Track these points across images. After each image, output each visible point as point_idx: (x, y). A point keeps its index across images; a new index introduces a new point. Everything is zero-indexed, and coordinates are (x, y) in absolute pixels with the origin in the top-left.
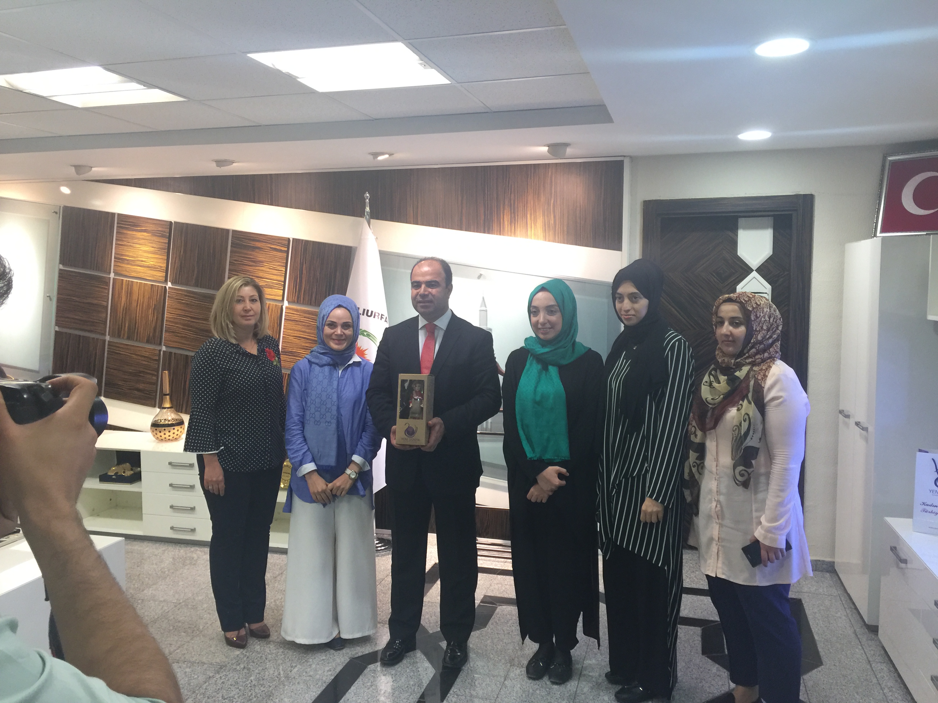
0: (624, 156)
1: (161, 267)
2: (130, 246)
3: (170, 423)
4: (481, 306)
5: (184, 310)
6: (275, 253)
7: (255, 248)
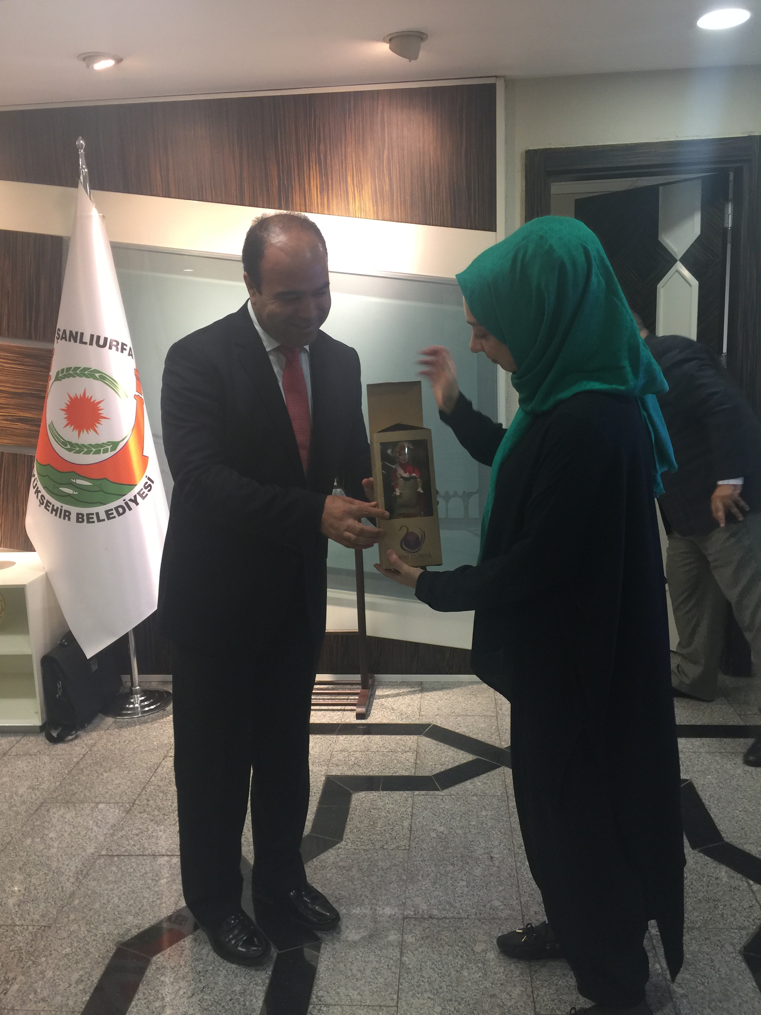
0: (496, 77)
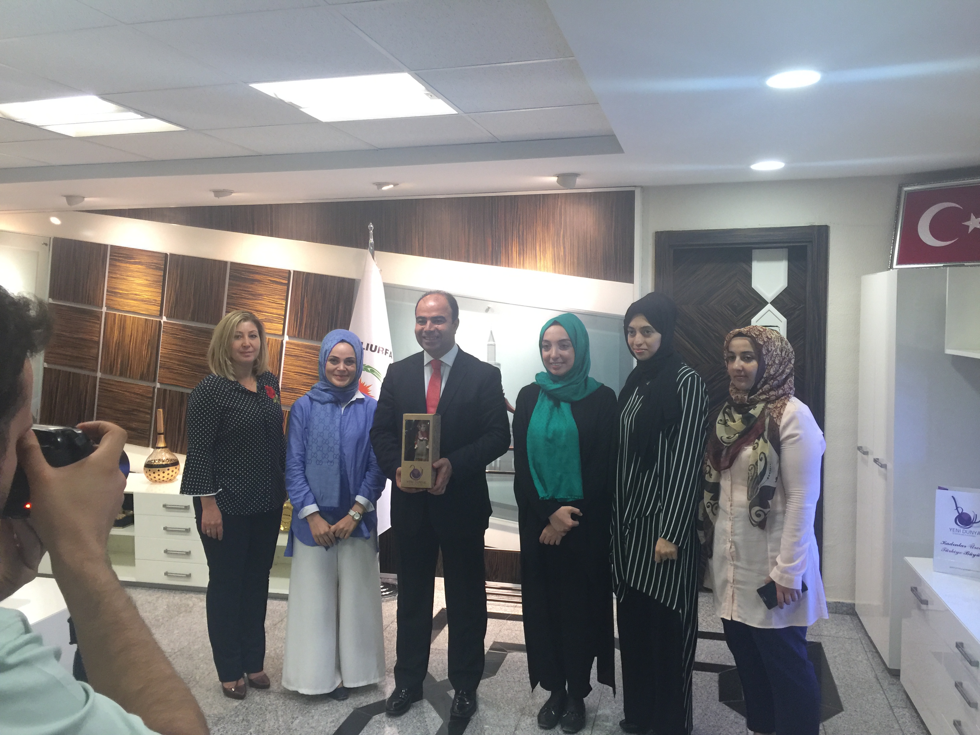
0: (635, 186)
1: (156, 300)
2: (124, 279)
3: (164, 463)
4: (489, 341)
5: (180, 346)
6: (275, 286)
7: (254, 281)
